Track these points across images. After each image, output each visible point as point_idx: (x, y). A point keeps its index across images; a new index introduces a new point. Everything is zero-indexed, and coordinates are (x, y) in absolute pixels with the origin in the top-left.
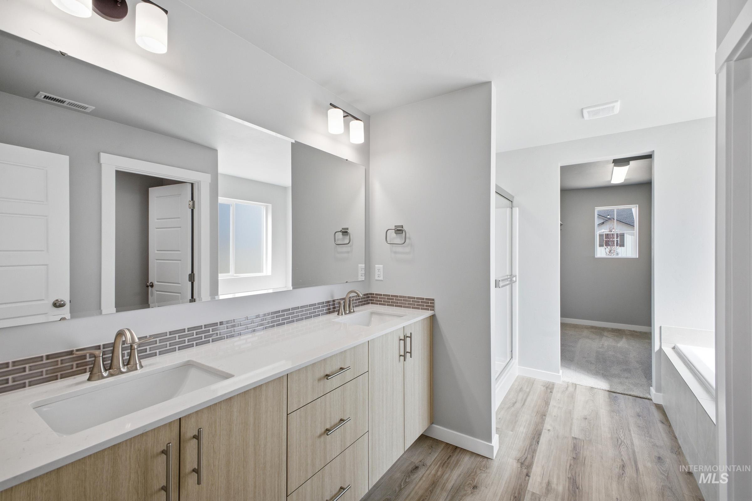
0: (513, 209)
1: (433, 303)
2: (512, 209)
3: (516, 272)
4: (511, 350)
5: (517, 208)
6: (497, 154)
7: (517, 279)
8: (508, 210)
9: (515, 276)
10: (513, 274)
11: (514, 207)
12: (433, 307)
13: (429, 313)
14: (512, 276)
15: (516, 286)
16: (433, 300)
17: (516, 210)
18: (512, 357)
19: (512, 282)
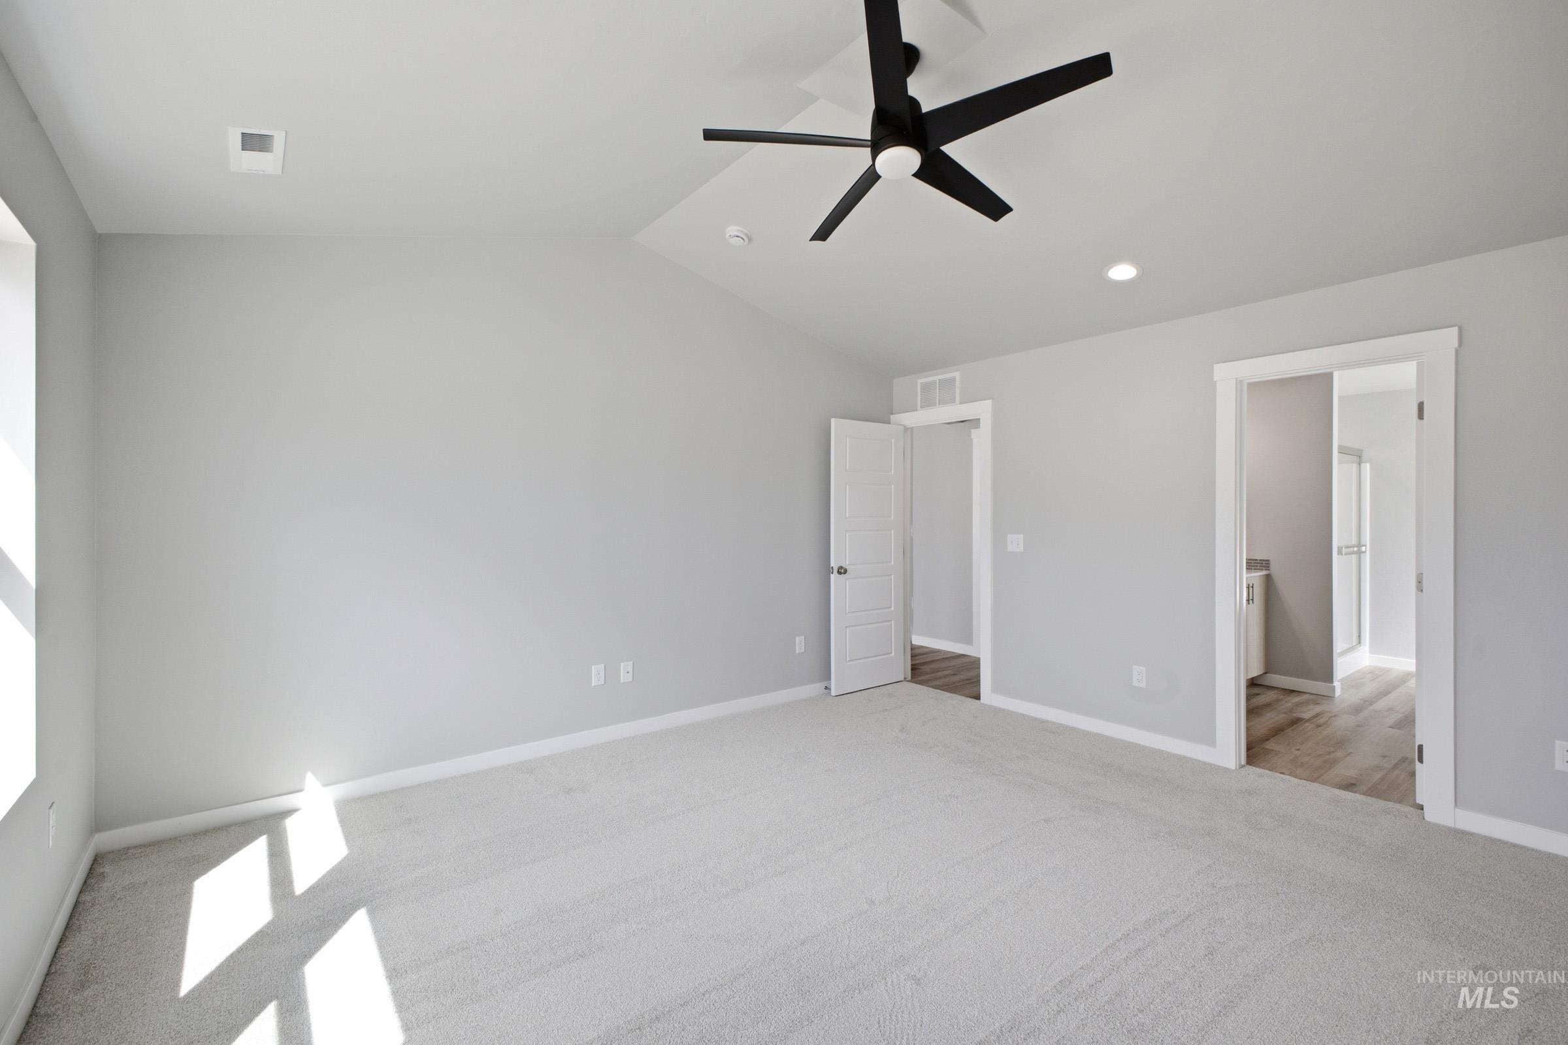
0: (1362, 465)
1: (1268, 564)
2: (1360, 464)
3: (1367, 538)
4: (1358, 634)
5: (1368, 464)
6: (1340, 398)
7: (1367, 549)
8: (1355, 466)
9: (1365, 546)
10: (1362, 543)
11: (1364, 462)
12: (1268, 567)
13: (1264, 572)
14: (1359, 545)
15: (1367, 559)
16: (1268, 561)
17: (1366, 467)
18: (1360, 643)
19: (1359, 553)
